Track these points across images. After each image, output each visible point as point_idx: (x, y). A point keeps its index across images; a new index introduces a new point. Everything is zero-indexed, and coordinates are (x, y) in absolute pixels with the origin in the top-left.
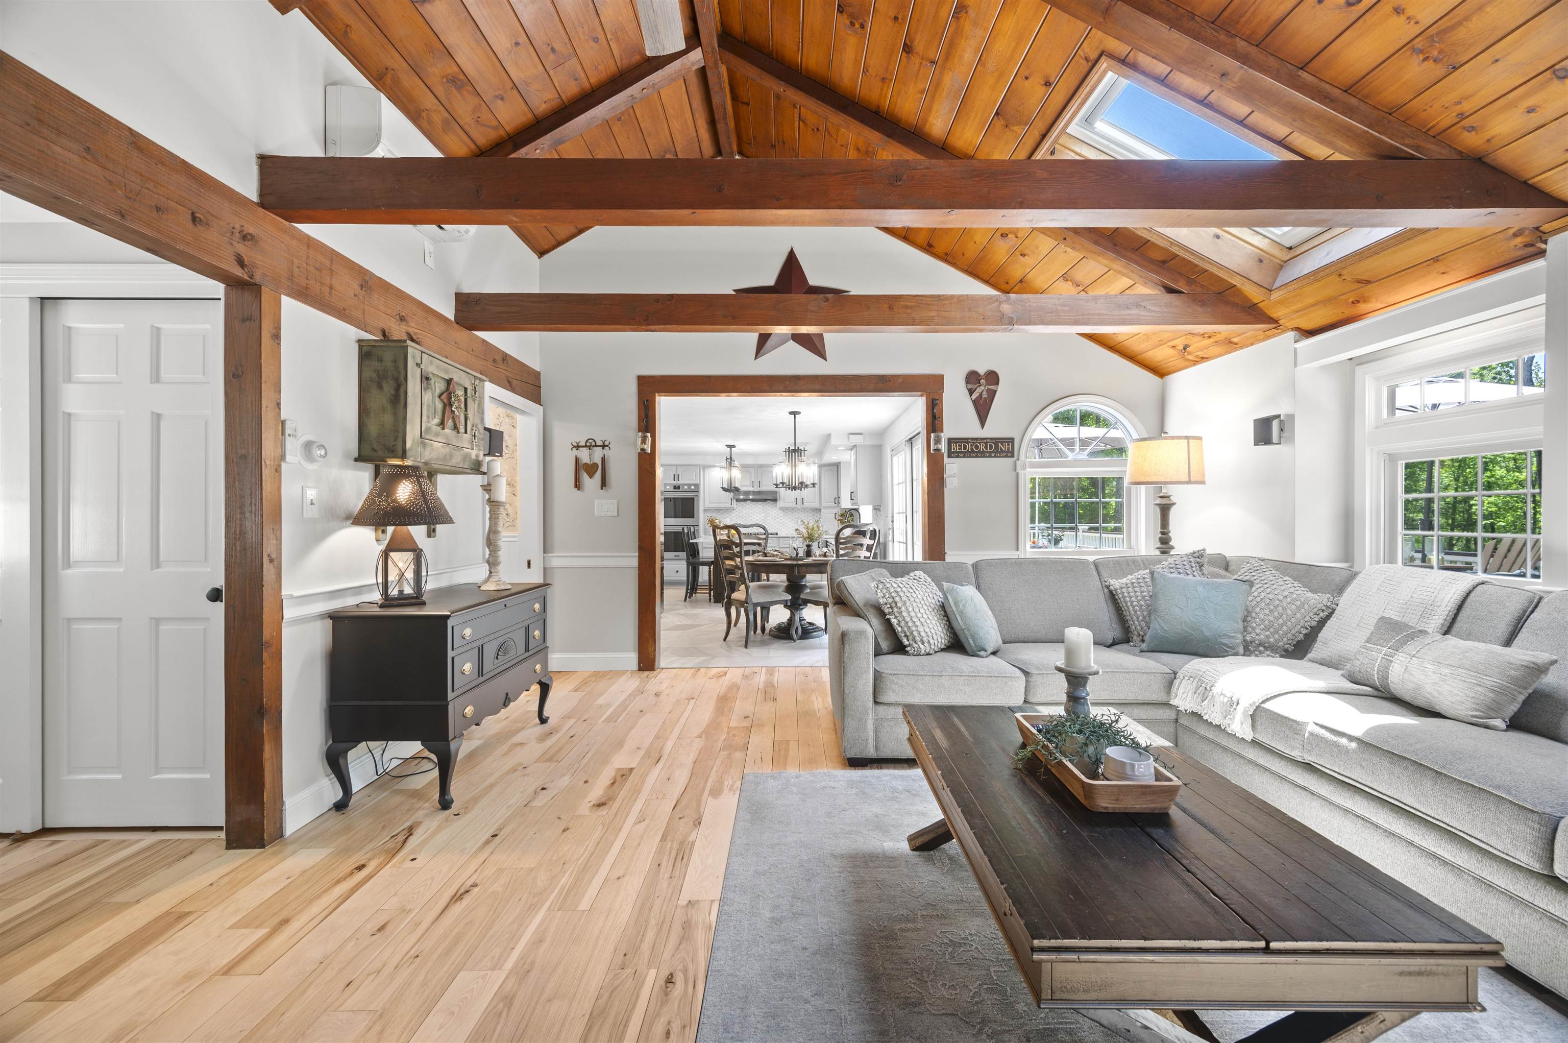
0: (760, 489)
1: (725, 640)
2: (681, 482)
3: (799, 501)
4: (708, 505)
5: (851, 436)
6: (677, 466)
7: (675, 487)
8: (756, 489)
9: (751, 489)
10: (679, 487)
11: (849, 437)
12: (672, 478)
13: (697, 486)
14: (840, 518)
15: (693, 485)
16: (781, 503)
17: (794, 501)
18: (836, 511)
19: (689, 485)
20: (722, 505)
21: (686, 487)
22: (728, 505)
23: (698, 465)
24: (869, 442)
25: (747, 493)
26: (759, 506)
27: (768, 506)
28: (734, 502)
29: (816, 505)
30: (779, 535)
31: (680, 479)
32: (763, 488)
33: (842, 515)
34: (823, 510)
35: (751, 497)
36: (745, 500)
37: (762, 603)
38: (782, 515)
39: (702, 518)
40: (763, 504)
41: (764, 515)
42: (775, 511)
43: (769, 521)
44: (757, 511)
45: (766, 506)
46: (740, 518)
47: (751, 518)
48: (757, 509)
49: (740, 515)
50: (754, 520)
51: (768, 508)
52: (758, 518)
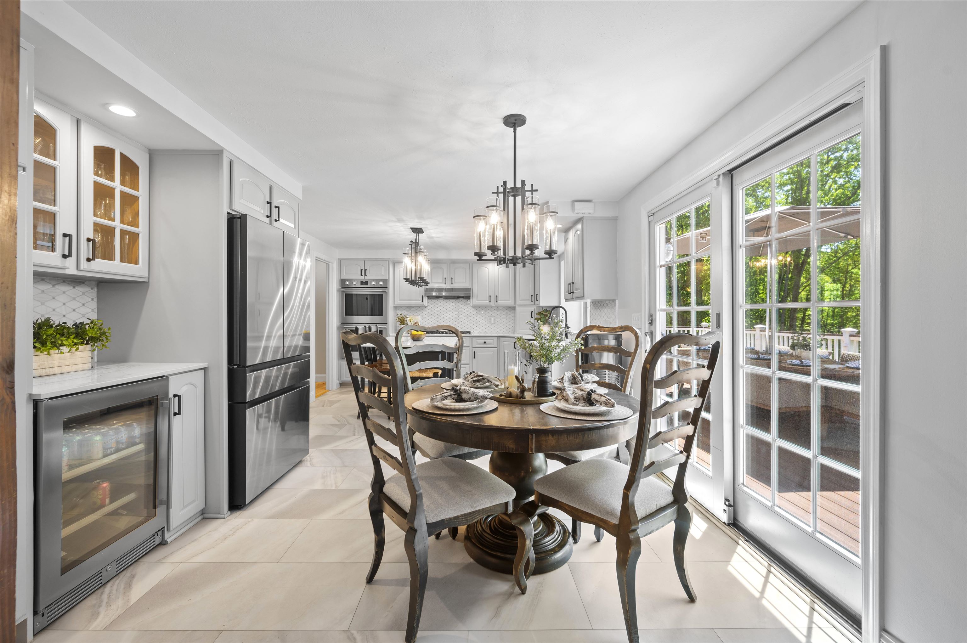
0: (452, 286)
1: (370, 579)
2: (369, 277)
3: (493, 299)
4: (398, 302)
5: (576, 203)
6: (365, 260)
7: (362, 283)
8: (449, 286)
9: (443, 285)
10: (366, 283)
11: (573, 206)
12: (359, 272)
13: (386, 281)
14: (536, 316)
15: (381, 280)
16: (474, 301)
17: (488, 298)
18: (532, 309)
19: (377, 281)
20: (413, 303)
21: (373, 283)
22: (420, 302)
23: (388, 260)
24: (601, 213)
25: (440, 290)
26: (451, 304)
27: (461, 305)
28: (426, 299)
29: (511, 303)
30: (472, 334)
31: (368, 274)
32: (455, 285)
33: (539, 313)
34: (518, 309)
35: (444, 294)
36: (437, 297)
37: (450, 520)
38: (475, 313)
39: (391, 315)
40: (456, 302)
41: (456, 313)
42: (468, 309)
43: (461, 320)
44: (449, 309)
45: (459, 304)
46: (431, 316)
47: (443, 316)
48: (449, 306)
49: (432, 313)
50: (447, 318)
51: (461, 306)
52: (450, 316)
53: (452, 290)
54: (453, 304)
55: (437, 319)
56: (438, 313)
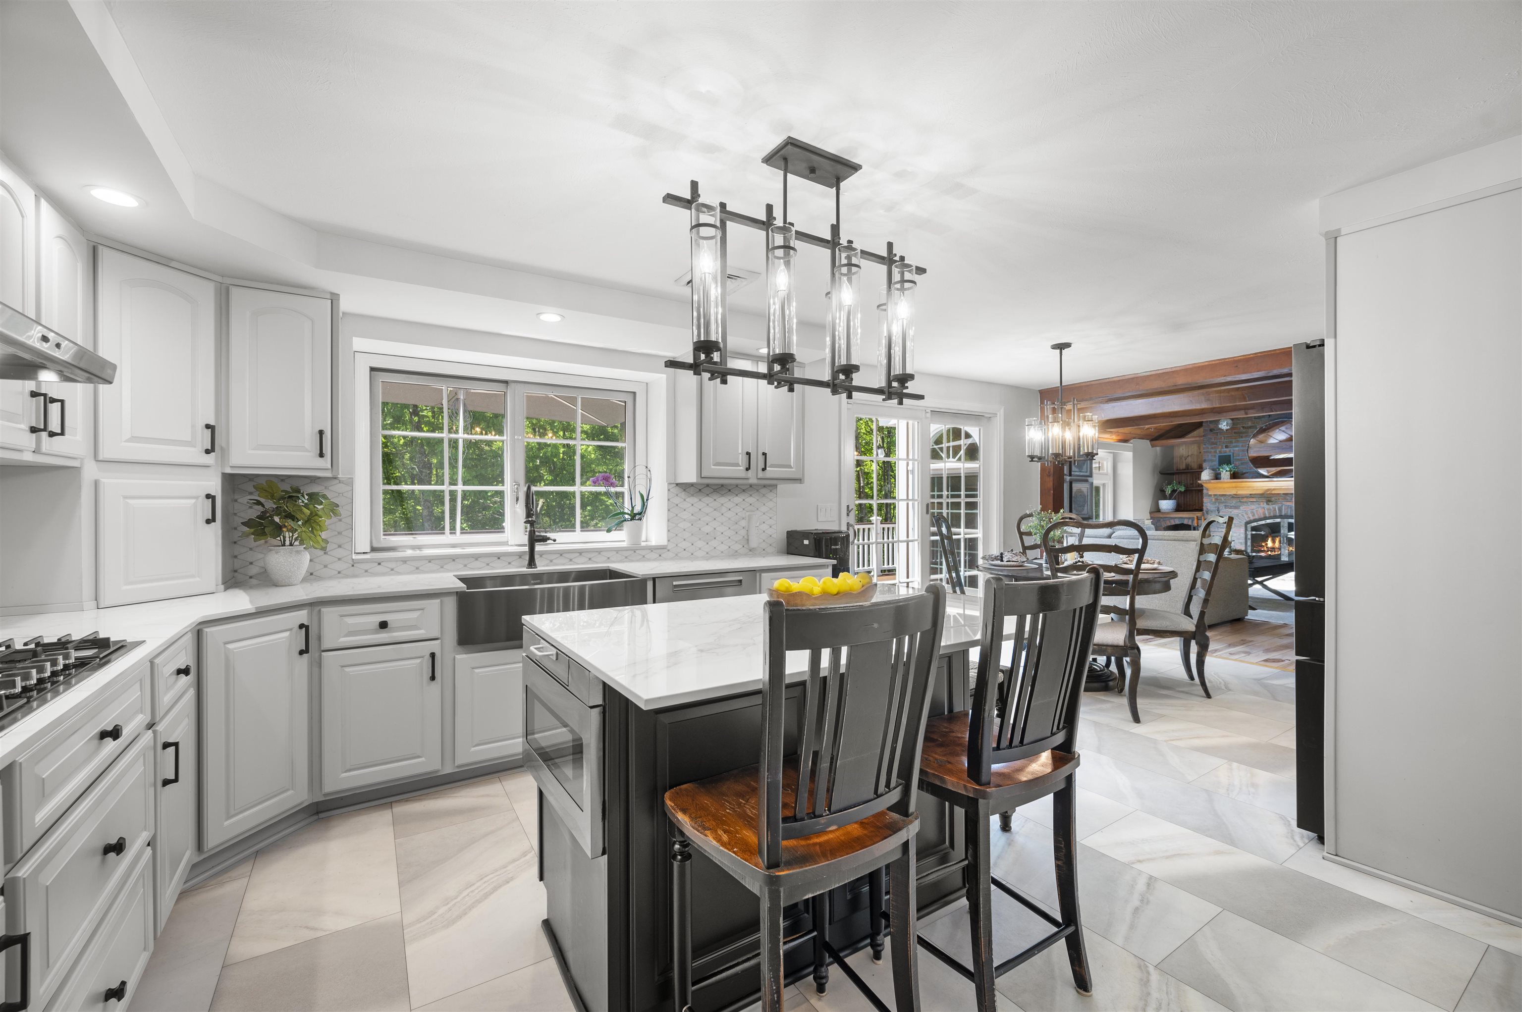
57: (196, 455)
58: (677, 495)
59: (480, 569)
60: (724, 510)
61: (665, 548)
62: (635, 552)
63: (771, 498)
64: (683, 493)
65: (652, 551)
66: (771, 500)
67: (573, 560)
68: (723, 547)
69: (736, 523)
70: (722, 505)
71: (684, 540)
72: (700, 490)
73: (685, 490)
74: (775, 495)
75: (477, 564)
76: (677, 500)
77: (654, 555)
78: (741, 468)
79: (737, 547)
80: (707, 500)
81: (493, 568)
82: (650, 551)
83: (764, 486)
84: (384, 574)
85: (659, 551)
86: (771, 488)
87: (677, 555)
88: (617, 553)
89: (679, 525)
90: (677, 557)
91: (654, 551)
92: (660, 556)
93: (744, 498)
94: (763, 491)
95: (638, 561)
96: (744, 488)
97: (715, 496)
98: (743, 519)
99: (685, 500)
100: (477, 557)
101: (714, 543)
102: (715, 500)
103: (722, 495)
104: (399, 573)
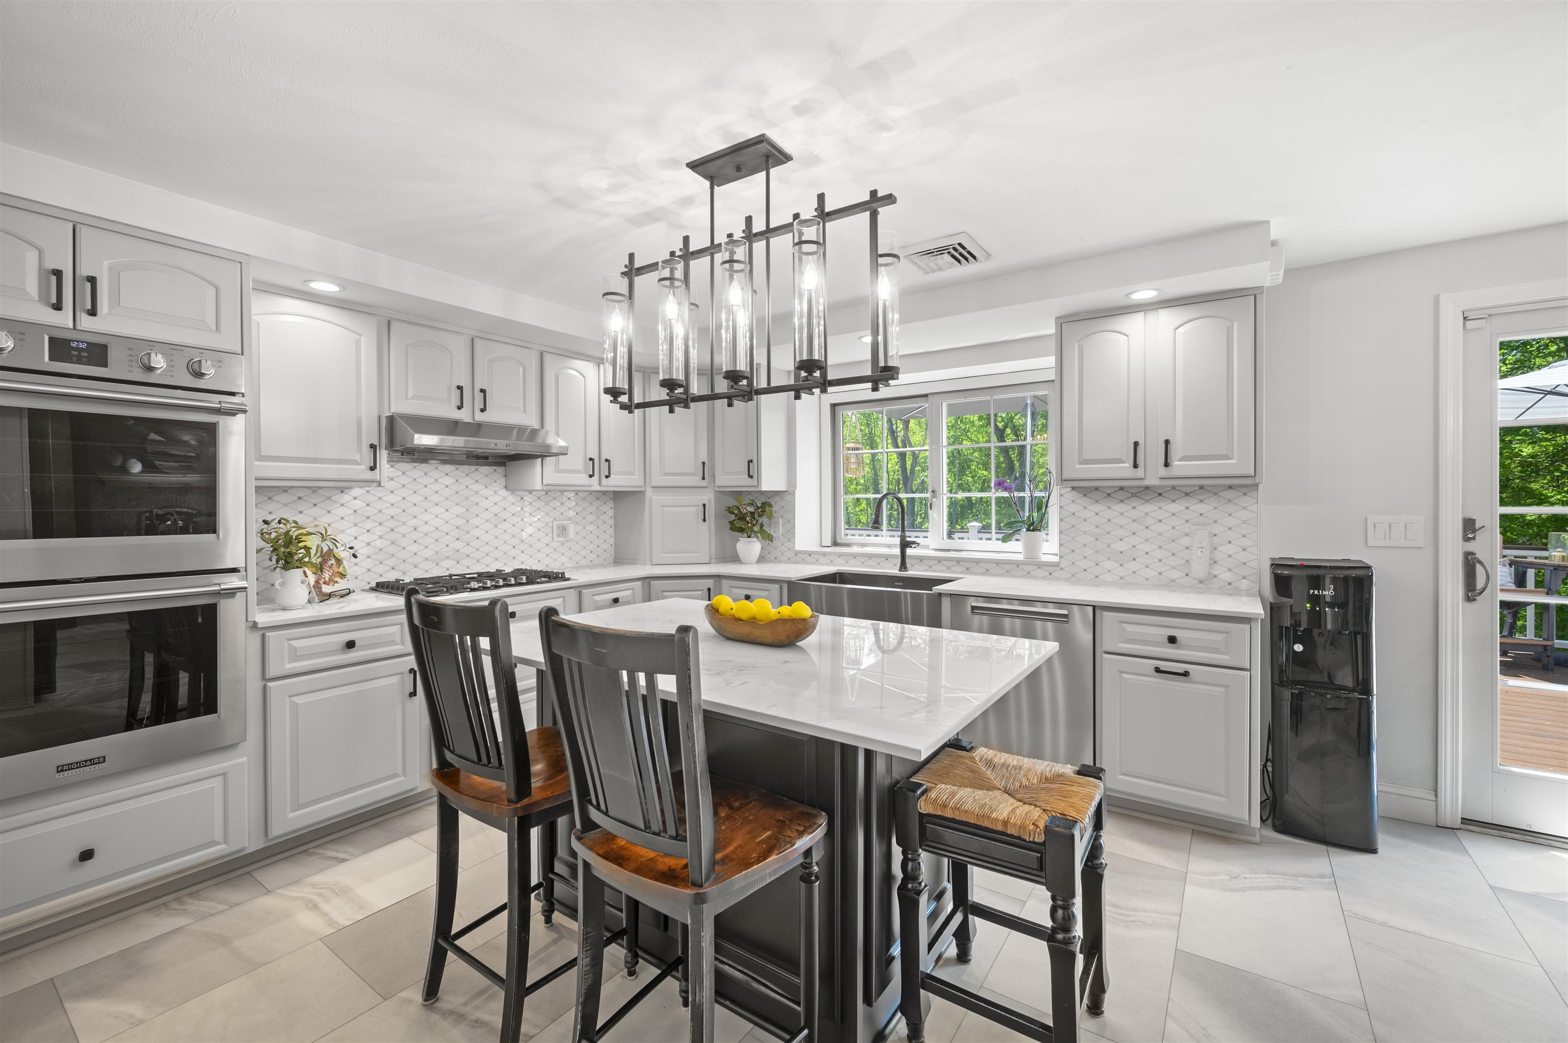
3: (599, 469)
8: (471, 414)
9: (452, 412)
10: (87, 353)
20: (329, 470)
22: (359, 469)
32: (492, 415)
40: (457, 472)
41: (459, 510)
42: (495, 499)
43: (475, 533)
44: (436, 498)
45: (467, 481)
46: (368, 525)
47: (414, 522)
48: (436, 487)
49: (370, 511)
50: (426, 529)
51: (476, 487)
52: (437, 522)
53: (476, 429)
54: (448, 481)
55: (393, 536)
56: (393, 511)
57: (696, 480)
58: (1074, 502)
59: (873, 567)
60: (1149, 521)
61: (1058, 566)
62: (1018, 566)
63: (1244, 505)
64: (1084, 498)
65: (1039, 567)
66: (1245, 508)
67: (951, 568)
68: (1149, 573)
69: (1173, 541)
70: (1147, 514)
71: (1085, 557)
72: (1109, 495)
73: (1085, 495)
74: (1256, 501)
75: (871, 562)
76: (1073, 508)
77: (1042, 573)
78: (1126, 465)
79: (1175, 574)
80: (1121, 507)
81: (882, 568)
82: (1037, 567)
83: (1230, 487)
84: (812, 563)
85: (1051, 570)
86: (1245, 490)
87: (1073, 575)
88: (997, 565)
89: (1076, 539)
90: (1073, 579)
91: (1042, 567)
92: (1050, 574)
93: (1187, 505)
94: (1229, 494)
95: (1022, 577)
96: (1188, 490)
97: (1135, 502)
98: (1187, 535)
99: (1085, 508)
100: (871, 556)
101: (1133, 566)
102: (1134, 508)
103: (1147, 501)
104: (821, 564)
